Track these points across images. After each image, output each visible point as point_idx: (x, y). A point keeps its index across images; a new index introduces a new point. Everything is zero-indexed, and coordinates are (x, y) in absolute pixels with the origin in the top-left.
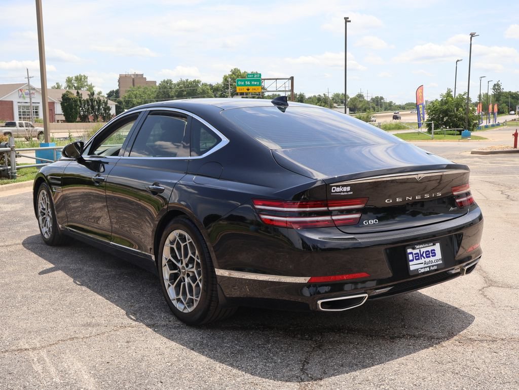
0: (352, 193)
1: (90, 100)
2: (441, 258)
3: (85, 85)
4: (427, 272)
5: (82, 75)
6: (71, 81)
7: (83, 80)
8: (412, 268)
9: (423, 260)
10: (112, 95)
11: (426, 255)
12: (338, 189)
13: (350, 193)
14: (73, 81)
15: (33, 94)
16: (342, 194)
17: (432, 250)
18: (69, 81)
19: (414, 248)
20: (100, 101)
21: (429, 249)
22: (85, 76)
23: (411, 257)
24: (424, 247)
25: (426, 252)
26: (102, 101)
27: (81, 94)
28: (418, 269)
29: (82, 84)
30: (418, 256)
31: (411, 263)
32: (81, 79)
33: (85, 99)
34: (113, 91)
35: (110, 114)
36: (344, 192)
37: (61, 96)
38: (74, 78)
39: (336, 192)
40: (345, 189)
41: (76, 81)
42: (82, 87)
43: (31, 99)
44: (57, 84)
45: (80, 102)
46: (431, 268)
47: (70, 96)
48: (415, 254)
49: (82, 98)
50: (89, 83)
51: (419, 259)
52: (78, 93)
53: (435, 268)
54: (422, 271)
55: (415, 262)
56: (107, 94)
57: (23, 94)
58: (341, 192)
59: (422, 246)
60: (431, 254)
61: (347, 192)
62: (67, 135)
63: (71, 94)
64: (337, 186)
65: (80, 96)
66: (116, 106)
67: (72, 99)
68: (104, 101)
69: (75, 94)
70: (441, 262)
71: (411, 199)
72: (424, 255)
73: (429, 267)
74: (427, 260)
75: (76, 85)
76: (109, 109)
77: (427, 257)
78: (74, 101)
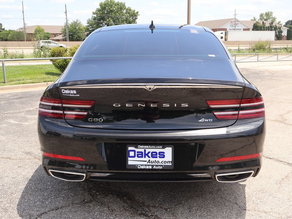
0: (79, 95)
1: (270, 27)
2: (171, 160)
3: (270, 18)
4: (149, 170)
5: (270, 11)
6: (263, 15)
7: (270, 15)
8: (130, 163)
9: (147, 159)
10: (288, 23)
11: (152, 155)
12: (67, 92)
13: (77, 95)
14: (263, 16)
15: (238, 24)
16: (70, 95)
17: (160, 153)
18: (261, 15)
19: (137, 147)
20: (276, 27)
21: (158, 151)
22: (271, 12)
23: (132, 154)
24: (149, 148)
25: (152, 153)
26: (278, 27)
27: (265, 23)
28: (137, 165)
29: (269, 17)
30: (142, 154)
31: (129, 159)
32: (269, 14)
33: (267, 26)
34: (290, 20)
35: (282, 35)
36: (72, 94)
37: (253, 25)
38: (264, 14)
39: (65, 94)
40: (72, 92)
41: (265, 15)
42: (269, 19)
43: (235, 27)
44: (254, 17)
45: (264, 28)
46: (155, 167)
47: (258, 25)
48: (138, 152)
49: (265, 26)
50: (273, 16)
51: (142, 157)
52: (263, 23)
53: (161, 168)
54: (142, 167)
55: (136, 158)
56: (285, 23)
57: (232, 24)
58: (69, 94)
59: (147, 147)
60: (158, 155)
61: (74, 94)
62: (237, 48)
63: (259, 23)
64: (66, 89)
65: (264, 24)
66: (288, 30)
67: (259, 26)
68: (279, 27)
69: (261, 24)
70: (170, 164)
71: (144, 106)
72: (150, 155)
73: (153, 166)
74: (152, 159)
75: (265, 18)
76: (281, 32)
77: (152, 157)
78: (260, 28)
